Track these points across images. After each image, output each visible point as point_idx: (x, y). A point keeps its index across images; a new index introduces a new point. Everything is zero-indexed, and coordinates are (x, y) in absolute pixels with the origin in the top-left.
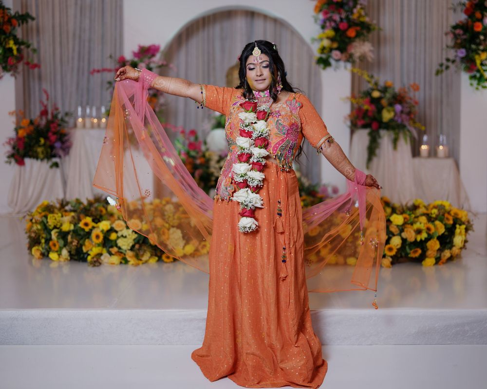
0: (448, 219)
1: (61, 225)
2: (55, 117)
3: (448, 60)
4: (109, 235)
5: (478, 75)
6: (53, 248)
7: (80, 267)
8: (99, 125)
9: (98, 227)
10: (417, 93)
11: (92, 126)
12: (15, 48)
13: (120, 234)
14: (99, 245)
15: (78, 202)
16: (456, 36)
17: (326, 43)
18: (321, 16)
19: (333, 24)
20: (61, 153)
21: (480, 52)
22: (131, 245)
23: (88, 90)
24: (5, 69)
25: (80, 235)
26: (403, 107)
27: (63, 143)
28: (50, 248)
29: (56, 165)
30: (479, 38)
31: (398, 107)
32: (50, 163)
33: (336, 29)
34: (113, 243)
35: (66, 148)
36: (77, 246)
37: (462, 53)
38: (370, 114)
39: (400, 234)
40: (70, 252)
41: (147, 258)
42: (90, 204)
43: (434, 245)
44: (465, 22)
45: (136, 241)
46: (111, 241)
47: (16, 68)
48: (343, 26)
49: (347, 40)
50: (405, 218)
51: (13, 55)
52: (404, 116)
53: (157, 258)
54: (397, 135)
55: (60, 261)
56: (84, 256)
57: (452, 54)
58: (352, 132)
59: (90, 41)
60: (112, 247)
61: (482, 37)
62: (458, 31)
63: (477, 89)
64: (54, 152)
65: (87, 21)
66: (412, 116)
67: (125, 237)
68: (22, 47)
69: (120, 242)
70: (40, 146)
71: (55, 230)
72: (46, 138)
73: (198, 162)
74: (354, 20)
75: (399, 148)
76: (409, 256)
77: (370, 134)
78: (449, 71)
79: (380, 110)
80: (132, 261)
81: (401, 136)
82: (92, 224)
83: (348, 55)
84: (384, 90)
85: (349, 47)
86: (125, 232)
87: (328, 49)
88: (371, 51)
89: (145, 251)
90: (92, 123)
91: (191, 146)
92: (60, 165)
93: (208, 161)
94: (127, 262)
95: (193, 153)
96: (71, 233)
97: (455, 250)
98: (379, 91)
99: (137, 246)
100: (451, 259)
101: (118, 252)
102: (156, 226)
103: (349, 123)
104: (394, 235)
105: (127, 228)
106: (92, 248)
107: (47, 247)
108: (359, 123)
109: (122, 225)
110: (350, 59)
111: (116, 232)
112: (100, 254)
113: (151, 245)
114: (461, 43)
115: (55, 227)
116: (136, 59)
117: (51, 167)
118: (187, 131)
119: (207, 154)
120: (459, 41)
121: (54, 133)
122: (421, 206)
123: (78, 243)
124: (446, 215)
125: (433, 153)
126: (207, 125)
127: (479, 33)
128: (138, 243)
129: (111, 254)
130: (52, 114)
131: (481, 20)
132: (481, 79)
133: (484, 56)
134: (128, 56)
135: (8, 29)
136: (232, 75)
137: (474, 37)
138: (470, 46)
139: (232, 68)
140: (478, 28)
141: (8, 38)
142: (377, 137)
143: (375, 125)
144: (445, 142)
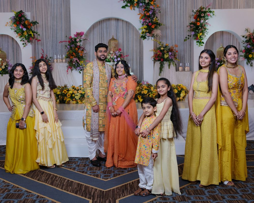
1: (57, 93)
3: (189, 36)
4: (72, 95)
5: (199, 41)
7: (62, 105)
8: (62, 62)
9: (69, 93)
11: (60, 62)
12: (32, 34)
13: (76, 95)
14: (69, 98)
16: (191, 27)
17: (144, 30)
18: (142, 21)
19: (146, 24)
21: (199, 33)
22: (79, 98)
23: (56, 49)
24: (28, 42)
25: (63, 95)
26: (172, 53)
30: (199, 27)
31: (170, 53)
33: (148, 25)
37: (193, 33)
38: (160, 56)
40: (60, 100)
42: (63, 87)
44: (194, 22)
47: (32, 41)
48: (150, 24)
49: (151, 29)
51: (32, 36)
52: (172, 56)
54: (170, 63)
56: (64, 102)
58: (154, 63)
60: (73, 98)
61: (200, 27)
62: (191, 25)
63: (199, 46)
66: (176, 56)
67: (77, 95)
68: (35, 34)
69: (76, 97)
74: (154, 22)
75: (171, 68)
77: (160, 63)
78: (189, 39)
79: (163, 54)
80: (80, 102)
81: (172, 63)
82: (67, 92)
83: (152, 35)
84: (166, 46)
85: (152, 32)
86: (77, 94)
87: (145, 33)
88: (160, 33)
89: (83, 100)
94: (78, 103)
96: (60, 95)
97: (181, 98)
98: (163, 47)
99: (81, 98)
100: (179, 100)
101: (75, 100)
103: (153, 59)
105: (78, 93)
106: (67, 99)
108: (157, 59)
109: (76, 92)
110: (153, 36)
111: (74, 94)
112: (70, 101)
116: (76, 38)
120: (192, 29)
123: (62, 98)
124: (179, 87)
128: (81, 97)
129: (73, 100)
130: (45, 58)
131: (200, 21)
132: (200, 43)
133: (201, 34)
134: (73, 36)
135: (29, 27)
136: (110, 43)
137: (197, 27)
138: (196, 31)
139: (110, 40)
140: (198, 24)
141: (30, 30)
142: (163, 64)
143: (162, 60)
144: (188, 66)
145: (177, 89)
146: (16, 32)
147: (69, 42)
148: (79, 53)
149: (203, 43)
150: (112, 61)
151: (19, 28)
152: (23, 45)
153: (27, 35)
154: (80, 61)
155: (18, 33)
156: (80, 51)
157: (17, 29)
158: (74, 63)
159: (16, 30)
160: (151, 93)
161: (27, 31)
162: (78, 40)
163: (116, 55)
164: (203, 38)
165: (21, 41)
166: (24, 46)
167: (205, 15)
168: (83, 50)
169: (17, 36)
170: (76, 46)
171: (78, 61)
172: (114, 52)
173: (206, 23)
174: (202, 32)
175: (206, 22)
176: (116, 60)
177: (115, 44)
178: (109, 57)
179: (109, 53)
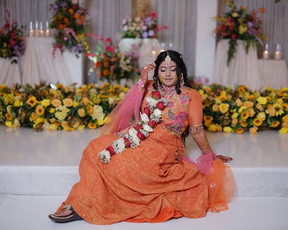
1: (14, 102)
2: (14, 29)
4: (49, 110)
6: (8, 118)
7: (28, 132)
8: (44, 35)
9: (41, 104)
11: (40, 35)
13: (57, 109)
14: (41, 117)
15: (28, 86)
20: (18, 53)
22: (65, 116)
23: (38, 12)
25: (27, 109)
26: (253, 24)
27: (20, 46)
28: (6, 118)
29: (15, 61)
31: (250, 24)
32: (11, 60)
34: (52, 116)
35: (22, 51)
36: (25, 117)
38: (230, 29)
39: (264, 111)
40: (20, 121)
41: (77, 126)
42: (37, 88)
45: (69, 114)
46: (51, 114)
50: (268, 100)
52: (254, 30)
53: (84, 126)
54: (249, 43)
55: (13, 128)
56: (30, 124)
58: (217, 41)
60: (51, 118)
64: (13, 52)
66: (259, 30)
67: (61, 111)
69: (57, 115)
70: (4, 48)
71: (10, 106)
72: (8, 43)
73: (113, 60)
75: (249, 52)
76: (271, 126)
77: (230, 43)
79: (238, 25)
80: (66, 128)
81: (251, 44)
82: (36, 102)
84: (240, 12)
86: (61, 108)
89: (75, 121)
90: (40, 33)
91: (108, 49)
92: (18, 62)
93: (119, 59)
94: (62, 128)
95: (109, 54)
96: (21, 108)
98: (237, 13)
99: (70, 118)
101: (56, 121)
102: (83, 103)
103: (215, 35)
104: (260, 112)
105: (63, 104)
106: (37, 119)
107: (4, 117)
108: (224, 34)
109: (58, 103)
111: (54, 108)
112: (43, 123)
113: (80, 117)
115: (9, 104)
117: (12, 63)
118: (105, 38)
119: (119, 55)
121: (14, 40)
122: (272, 91)
123: (26, 115)
125: (272, 57)
126: (119, 36)
128: (70, 115)
129: (50, 123)
130: (13, 27)
142: (235, 44)
143: (233, 36)
144: (280, 49)
148: (75, 19)
150: (138, 36)
154: (77, 34)
156: (77, 15)
158: (66, 39)
160: (235, 110)
163: (147, 26)
168: (83, 14)
170: (70, 5)
171: (74, 34)
172: (142, 19)
176: (145, 34)
177: (144, 4)
178: (133, 29)
179: (133, 21)
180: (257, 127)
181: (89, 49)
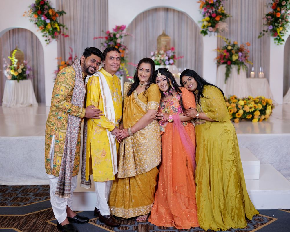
0: (263, 103)
3: (264, 31)
5: (278, 38)
10: (249, 47)
12: (58, 27)
16: (268, 19)
17: (206, 23)
18: (203, 10)
19: (209, 14)
21: (279, 27)
24: (53, 37)
26: (242, 54)
30: (279, 20)
31: (240, 54)
33: (210, 17)
37: (271, 27)
38: (226, 57)
39: (243, 109)
43: (257, 113)
44: (272, 12)
47: (58, 37)
48: (213, 15)
49: (215, 22)
50: (245, 102)
51: (57, 31)
52: (243, 58)
54: (240, 67)
57: (266, 28)
58: (218, 66)
59: (88, 23)
61: (280, 20)
62: (269, 17)
63: (278, 44)
65: (87, 13)
66: (247, 58)
68: (61, 27)
74: (219, 12)
75: (240, 73)
76: (247, 118)
77: (227, 67)
78: (265, 36)
79: (231, 55)
81: (241, 67)
83: (216, 29)
84: (233, 46)
85: (216, 25)
87: (206, 26)
88: (227, 27)
97: (267, 116)
98: (231, 46)
100: (264, 119)
103: (216, 62)
104: (240, 109)
108: (222, 62)
110: (217, 31)
114: (270, 23)
116: (115, 32)
120: (269, 22)
122: (251, 98)
124: (263, 101)
125: (257, 76)
127: (279, 18)
131: (280, 11)
132: (280, 40)
133: (281, 29)
134: (111, 31)
135: (54, 18)
136: (160, 39)
137: (277, 20)
138: (275, 24)
139: (160, 36)
140: (279, 15)
141: (55, 22)
142: (230, 68)
143: (229, 62)
144: (262, 70)
145: (261, 104)
146: (36, 25)
147: (106, 38)
149: (283, 40)
150: (163, 63)
151: (41, 19)
152: (46, 42)
153: (51, 29)
155: (39, 26)
157: (38, 20)
159: (36, 22)
161: (51, 24)
162: (118, 36)
163: (168, 56)
164: (283, 34)
165: (43, 36)
166: (48, 44)
167: (286, 3)
168: (124, 49)
169: (38, 30)
170: (116, 44)
172: (164, 51)
173: (289, 14)
174: (283, 26)
175: (288, 12)
176: (167, 62)
177: (166, 41)
178: (158, 59)
179: (159, 53)
180: (239, 118)
181: (128, 74)
